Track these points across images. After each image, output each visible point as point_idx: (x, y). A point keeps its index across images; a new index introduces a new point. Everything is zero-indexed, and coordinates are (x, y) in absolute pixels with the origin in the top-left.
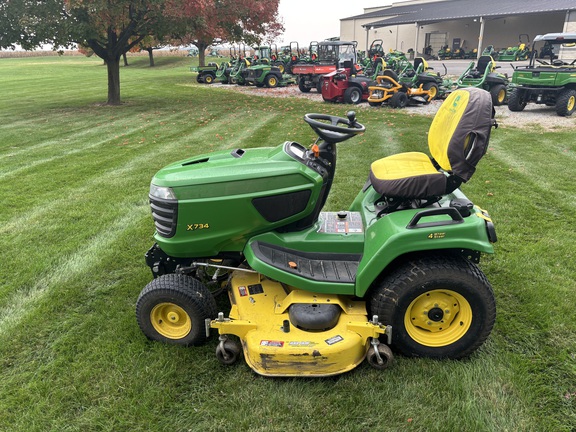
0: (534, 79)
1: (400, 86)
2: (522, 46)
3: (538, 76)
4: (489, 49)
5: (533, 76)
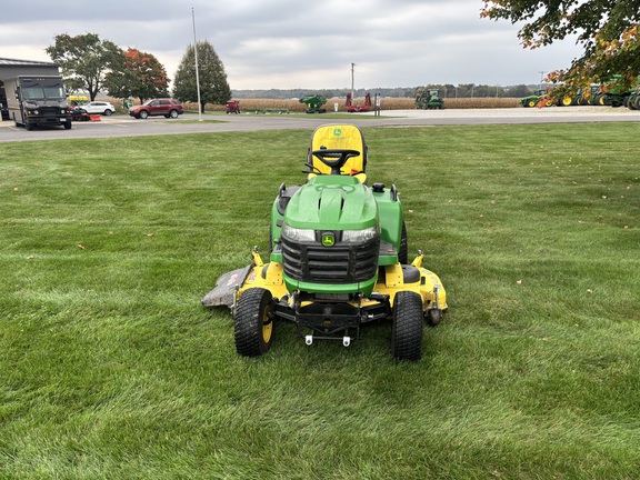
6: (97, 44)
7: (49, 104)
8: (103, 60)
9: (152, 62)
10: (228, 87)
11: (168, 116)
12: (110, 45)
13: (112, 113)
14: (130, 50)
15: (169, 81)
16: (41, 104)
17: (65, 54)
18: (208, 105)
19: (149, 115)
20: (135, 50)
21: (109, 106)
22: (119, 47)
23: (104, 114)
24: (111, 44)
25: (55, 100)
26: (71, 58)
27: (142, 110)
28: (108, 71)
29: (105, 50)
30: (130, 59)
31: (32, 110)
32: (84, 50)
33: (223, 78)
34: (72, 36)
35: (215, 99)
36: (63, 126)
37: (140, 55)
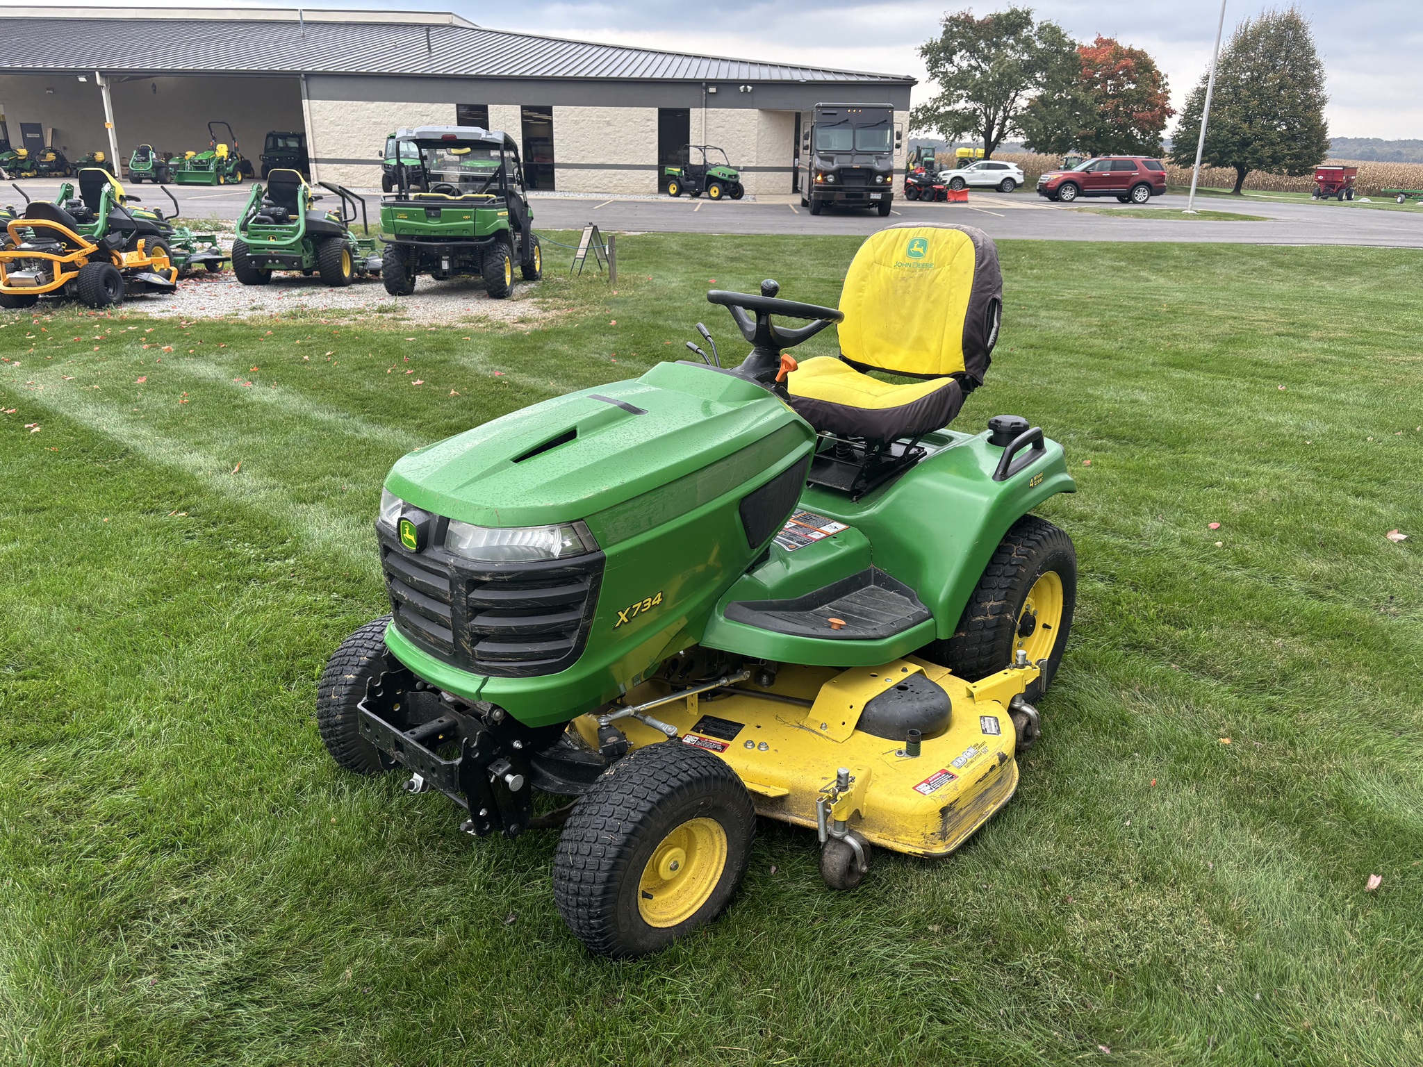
0: (433, 224)
1: (91, 248)
2: (222, 150)
3: (438, 216)
4: (144, 153)
5: (429, 216)
6: (1025, 32)
7: (857, 163)
8: (1028, 69)
9: (1141, 66)
10: (1323, 129)
11: (1126, 198)
12: (1053, 34)
13: (1017, 186)
14: (1100, 42)
15: (1170, 113)
16: (845, 162)
17: (956, 59)
18: (1255, 175)
19: (1079, 193)
20: (1110, 42)
21: (1014, 172)
22: (1070, 37)
23: (999, 188)
24: (1055, 31)
25: (870, 153)
26: (964, 64)
27: (1067, 182)
28: (1033, 93)
29: (1039, 45)
30: (1091, 63)
31: (825, 174)
32: (997, 46)
33: (1314, 105)
34: (979, 15)
35: (1276, 160)
36: (875, 210)
37: (1119, 54)
